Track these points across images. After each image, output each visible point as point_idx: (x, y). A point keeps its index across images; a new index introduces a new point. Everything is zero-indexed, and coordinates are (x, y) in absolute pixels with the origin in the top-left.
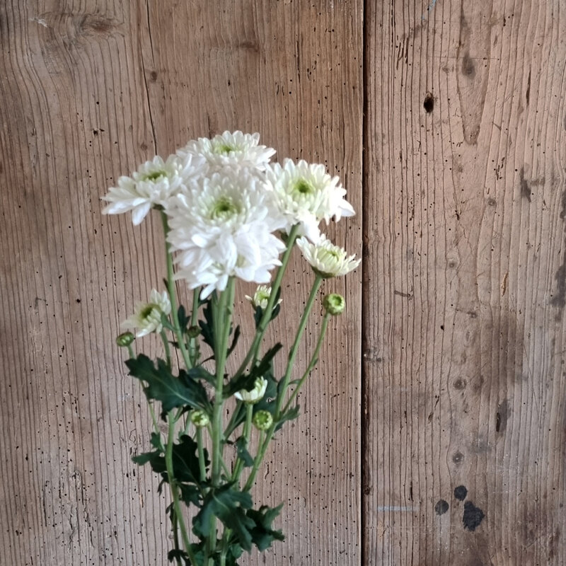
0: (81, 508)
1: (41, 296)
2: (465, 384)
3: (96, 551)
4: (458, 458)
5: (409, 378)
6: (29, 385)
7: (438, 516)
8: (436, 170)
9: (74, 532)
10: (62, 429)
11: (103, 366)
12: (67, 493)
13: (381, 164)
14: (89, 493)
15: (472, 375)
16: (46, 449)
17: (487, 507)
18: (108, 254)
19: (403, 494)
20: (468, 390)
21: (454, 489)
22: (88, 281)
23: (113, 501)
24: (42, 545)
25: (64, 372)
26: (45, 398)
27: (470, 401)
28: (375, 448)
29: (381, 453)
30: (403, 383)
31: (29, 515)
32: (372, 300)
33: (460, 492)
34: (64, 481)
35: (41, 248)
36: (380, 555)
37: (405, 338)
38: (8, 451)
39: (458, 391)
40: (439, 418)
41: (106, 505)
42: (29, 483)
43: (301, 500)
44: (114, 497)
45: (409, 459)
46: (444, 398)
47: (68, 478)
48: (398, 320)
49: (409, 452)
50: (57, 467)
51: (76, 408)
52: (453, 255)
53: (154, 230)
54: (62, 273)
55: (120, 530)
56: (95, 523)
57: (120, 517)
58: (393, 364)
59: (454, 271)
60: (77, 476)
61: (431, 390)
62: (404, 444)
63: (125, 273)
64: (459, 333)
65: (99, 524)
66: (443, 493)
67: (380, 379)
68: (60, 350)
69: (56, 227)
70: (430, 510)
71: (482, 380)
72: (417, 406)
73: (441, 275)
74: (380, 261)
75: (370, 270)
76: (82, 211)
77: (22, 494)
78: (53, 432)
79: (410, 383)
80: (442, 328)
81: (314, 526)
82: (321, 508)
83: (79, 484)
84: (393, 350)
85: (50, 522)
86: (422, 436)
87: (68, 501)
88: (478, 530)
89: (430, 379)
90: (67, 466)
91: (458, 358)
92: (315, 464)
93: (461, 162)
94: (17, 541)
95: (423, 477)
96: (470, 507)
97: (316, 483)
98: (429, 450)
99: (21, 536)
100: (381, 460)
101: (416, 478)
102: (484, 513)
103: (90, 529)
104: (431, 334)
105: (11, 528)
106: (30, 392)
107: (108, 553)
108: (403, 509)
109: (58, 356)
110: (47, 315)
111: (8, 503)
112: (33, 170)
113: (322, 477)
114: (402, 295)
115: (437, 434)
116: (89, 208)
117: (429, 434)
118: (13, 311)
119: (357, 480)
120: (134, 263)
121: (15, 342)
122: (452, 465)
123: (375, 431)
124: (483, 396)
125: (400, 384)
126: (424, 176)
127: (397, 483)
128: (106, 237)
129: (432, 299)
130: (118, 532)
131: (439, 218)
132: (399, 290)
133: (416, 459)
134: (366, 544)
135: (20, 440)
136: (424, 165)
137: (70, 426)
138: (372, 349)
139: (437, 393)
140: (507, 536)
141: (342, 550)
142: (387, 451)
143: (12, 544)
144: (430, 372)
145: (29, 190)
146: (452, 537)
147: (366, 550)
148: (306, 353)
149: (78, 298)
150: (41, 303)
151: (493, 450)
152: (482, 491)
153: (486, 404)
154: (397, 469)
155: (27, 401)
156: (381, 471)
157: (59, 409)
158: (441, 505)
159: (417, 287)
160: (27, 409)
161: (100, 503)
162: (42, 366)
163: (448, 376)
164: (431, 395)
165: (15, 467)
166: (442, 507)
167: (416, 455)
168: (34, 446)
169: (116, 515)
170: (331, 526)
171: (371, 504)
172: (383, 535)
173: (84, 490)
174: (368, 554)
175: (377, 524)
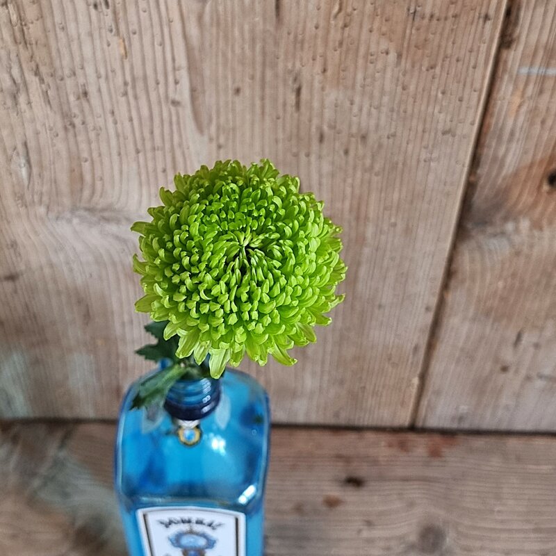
0: (25, 55)
3: (59, 118)
9: (18, 91)
14: (34, 31)
23: (75, 46)
36: (506, 136)
41: (64, 51)
43: (392, 56)
44: (76, 41)
55: (92, 90)
56: (51, 79)
57: (90, 70)
65: (59, 82)
81: (408, 95)
82: (424, 69)
97: (422, 30)
103: (45, 87)
107: (77, 121)
113: (435, 21)
130: (90, 94)
141: (447, 128)
147: (484, 129)
161: (54, 49)
169: (83, 68)
170: (436, 96)
171: (510, 63)
172: (518, 111)
173: (25, 28)
174: (486, 134)
175: (512, 94)
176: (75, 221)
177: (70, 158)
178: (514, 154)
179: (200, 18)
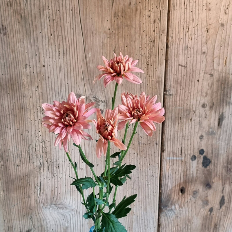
0: (45, 156)
1: (28, 63)
2: (206, 106)
3: (51, 174)
4: (201, 137)
5: (183, 103)
6: (23, 103)
7: (192, 162)
8: (199, 10)
9: (41, 166)
10: (37, 122)
11: (54, 95)
12: (39, 149)
13: (176, 7)
14: (48, 149)
15: (209, 101)
16: (30, 131)
17: (212, 158)
18: (57, 45)
19: (178, 152)
20: (207, 108)
21: (199, 150)
22: (48, 57)
23: (57, 153)
24: (28, 171)
25: (38, 97)
26: (29, 108)
27: (208, 113)
28: (167, 133)
29: (169, 135)
30: (180, 105)
31: (23, 158)
32: (169, 68)
33: (202, 152)
34: (37, 144)
35: (28, 42)
36: (167, 178)
37: (182, 85)
38: (14, 131)
39: (203, 108)
40: (194, 120)
41: (55, 155)
42: (23, 145)
43: (136, 154)
44: (58, 152)
45: (181, 138)
46: (197, 112)
47: (39, 143)
48: (180, 77)
49: (181, 134)
50: (35, 138)
51: (43, 113)
52: (205, 49)
53: (77, 35)
54: (37, 53)
55: (60, 166)
56: (50, 162)
57: (60, 160)
58: (177, 97)
59: (205, 56)
60: (43, 143)
61: (192, 108)
62: (179, 131)
63: (64, 54)
64: (205, 84)
65: (52, 163)
66: (195, 152)
67: (171, 103)
68: (36, 88)
69: (35, 32)
70: (189, 159)
71: (213, 104)
72: (185, 115)
73: (199, 57)
74: (173, 51)
75: (169, 55)
76: (46, 25)
77: (20, 150)
78: (33, 123)
79: (183, 105)
80: (198, 81)
81: (141, 165)
82: (144, 157)
83: (44, 146)
84: (177, 90)
85: (31, 161)
86: (187, 128)
87: (39, 153)
88: (208, 168)
89: (192, 104)
90: (39, 138)
91: (204, 94)
92: (142, 139)
93: (210, 6)
94: (17, 169)
95: (186, 145)
96: (205, 158)
97: (142, 147)
98: (190, 134)
99: (19, 167)
100: (169, 138)
101: (183, 146)
102: (211, 161)
103: (48, 165)
104: (193, 84)
105: (15, 164)
106: (23, 106)
107: (55, 175)
108: (178, 158)
109: (35, 90)
110: (30, 72)
111: (14, 153)
112: (25, 6)
113: (145, 145)
114: (182, 66)
115: (193, 127)
116: (49, 24)
117: (190, 127)
118: (16, 70)
119: (159, 146)
120: (68, 49)
121: (17, 84)
122: (199, 140)
123: (168, 126)
124: (213, 111)
125: (179, 106)
126: (194, 12)
127: (176, 148)
128: (56, 37)
129: (194, 68)
130: (60, 167)
131: (200, 32)
132: (180, 64)
133: (184, 137)
134: (162, 173)
135: (19, 126)
136: (194, 7)
137: (40, 121)
138: (168, 90)
139: (194, 109)
140: (220, 170)
141: (152, 175)
142: (172, 134)
143: (16, 171)
144: (192, 100)
145: (23, 15)
146: (197, 170)
147: (161, 175)
148: (140, 91)
149: (44, 65)
150: (28, 67)
151: (216, 134)
152: (210, 152)
153: (215, 114)
154: (176, 142)
155: (22, 110)
156: (169, 142)
157: (36, 114)
158: (193, 157)
159: (188, 63)
160: (22, 113)
161: (52, 154)
162: (28, 95)
163: (199, 102)
164: (192, 110)
165: (17, 138)
166: (194, 158)
167: (184, 136)
168: (25, 129)
169: (59, 159)
170: (148, 165)
171: (164, 156)
172: (169, 169)
173: (46, 148)
174: (162, 177)
175: (167, 165)
176: (51, 209)
177: (52, 187)
178: (170, 183)
179: (89, 145)
